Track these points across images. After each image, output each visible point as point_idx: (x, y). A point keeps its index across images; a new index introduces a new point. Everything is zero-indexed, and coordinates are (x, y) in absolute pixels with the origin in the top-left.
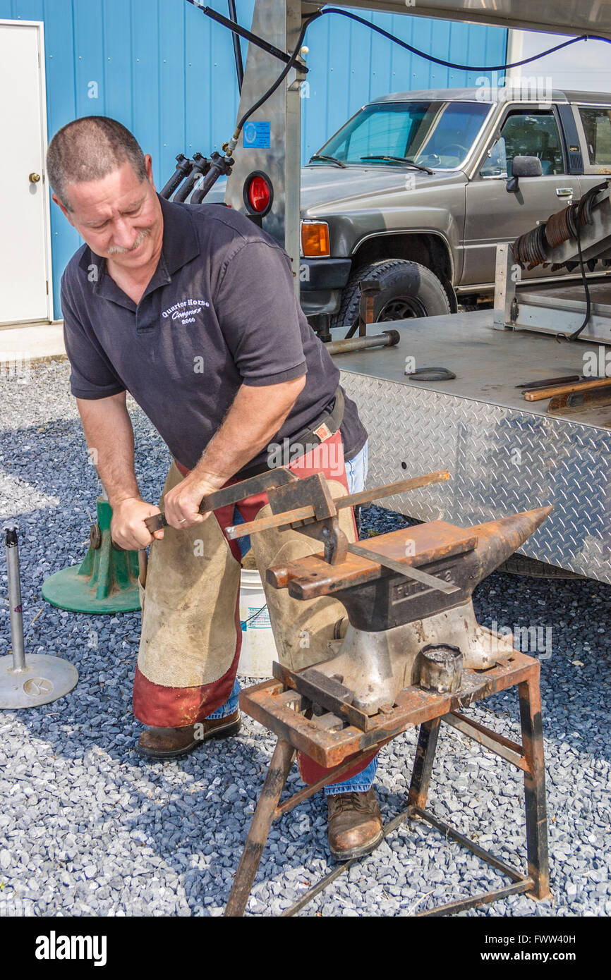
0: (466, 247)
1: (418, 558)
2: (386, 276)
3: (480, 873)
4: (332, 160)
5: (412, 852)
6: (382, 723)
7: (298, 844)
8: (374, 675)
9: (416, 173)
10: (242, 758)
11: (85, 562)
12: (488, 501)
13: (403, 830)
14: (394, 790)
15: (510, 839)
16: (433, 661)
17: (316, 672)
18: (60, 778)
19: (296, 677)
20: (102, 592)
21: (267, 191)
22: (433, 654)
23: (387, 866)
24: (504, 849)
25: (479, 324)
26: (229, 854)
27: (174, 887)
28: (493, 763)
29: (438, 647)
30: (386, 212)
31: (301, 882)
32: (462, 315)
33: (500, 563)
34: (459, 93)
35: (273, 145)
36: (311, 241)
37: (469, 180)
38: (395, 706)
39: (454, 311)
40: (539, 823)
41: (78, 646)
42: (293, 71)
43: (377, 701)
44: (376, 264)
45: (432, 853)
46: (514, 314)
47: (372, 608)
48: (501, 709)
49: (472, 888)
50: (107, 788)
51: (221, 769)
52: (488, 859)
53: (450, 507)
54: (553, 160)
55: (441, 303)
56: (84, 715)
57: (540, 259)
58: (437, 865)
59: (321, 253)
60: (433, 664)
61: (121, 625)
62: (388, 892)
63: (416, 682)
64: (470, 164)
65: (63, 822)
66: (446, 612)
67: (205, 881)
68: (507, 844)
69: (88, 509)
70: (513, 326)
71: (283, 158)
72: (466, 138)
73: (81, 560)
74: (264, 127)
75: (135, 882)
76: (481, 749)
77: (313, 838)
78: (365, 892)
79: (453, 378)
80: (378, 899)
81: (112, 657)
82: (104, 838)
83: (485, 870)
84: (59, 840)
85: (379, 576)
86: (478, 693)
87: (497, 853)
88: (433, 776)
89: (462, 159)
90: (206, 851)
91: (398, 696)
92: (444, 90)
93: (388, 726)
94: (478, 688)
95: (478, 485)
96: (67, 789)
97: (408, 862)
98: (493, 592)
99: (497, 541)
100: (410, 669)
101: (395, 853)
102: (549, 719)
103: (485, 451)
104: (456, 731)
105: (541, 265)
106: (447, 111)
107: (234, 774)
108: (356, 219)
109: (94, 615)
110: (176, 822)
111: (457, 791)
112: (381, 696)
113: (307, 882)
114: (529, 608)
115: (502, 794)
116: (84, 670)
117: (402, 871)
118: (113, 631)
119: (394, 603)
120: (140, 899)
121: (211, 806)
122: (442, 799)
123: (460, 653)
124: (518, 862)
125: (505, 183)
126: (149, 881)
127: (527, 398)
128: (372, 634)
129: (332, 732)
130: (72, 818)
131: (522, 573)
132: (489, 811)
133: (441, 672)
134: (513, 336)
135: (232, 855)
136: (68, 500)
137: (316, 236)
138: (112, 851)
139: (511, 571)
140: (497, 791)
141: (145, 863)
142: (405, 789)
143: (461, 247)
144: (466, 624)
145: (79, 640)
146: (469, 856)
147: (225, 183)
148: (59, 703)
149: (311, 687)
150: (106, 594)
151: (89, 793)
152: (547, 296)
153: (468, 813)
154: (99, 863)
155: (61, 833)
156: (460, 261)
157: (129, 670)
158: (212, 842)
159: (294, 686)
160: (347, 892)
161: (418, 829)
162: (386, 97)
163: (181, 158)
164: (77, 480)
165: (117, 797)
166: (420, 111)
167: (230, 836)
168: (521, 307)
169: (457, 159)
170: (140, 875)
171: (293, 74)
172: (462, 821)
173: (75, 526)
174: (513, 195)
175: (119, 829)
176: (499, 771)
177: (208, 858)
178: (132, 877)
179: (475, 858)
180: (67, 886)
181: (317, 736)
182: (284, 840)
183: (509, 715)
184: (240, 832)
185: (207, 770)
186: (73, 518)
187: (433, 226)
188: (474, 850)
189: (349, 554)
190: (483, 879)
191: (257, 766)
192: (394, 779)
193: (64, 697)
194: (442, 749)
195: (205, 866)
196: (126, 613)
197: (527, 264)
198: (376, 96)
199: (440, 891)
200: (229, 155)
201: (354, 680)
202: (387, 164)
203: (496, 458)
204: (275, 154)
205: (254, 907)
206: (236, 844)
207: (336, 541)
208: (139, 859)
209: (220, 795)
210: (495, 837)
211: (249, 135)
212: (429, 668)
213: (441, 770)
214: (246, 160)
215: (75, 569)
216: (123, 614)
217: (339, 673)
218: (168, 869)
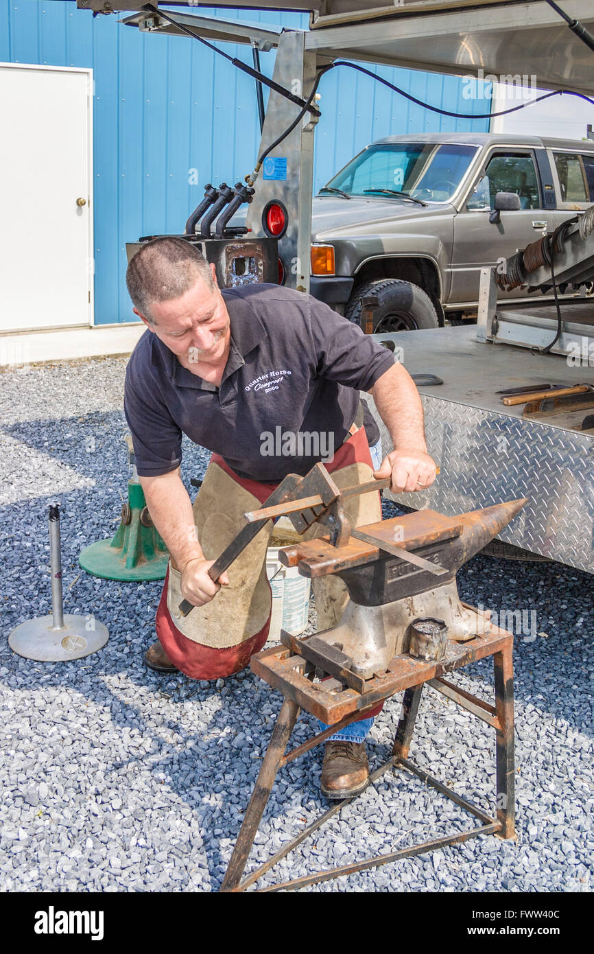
0: (453, 270)
1: (411, 543)
2: (383, 293)
3: (454, 815)
4: (339, 192)
5: (395, 795)
6: (377, 686)
7: (296, 785)
8: (371, 645)
9: (411, 205)
10: (249, 710)
11: (117, 536)
12: (469, 492)
13: (388, 776)
14: (381, 741)
15: (480, 786)
16: (422, 633)
17: (318, 640)
18: (92, 723)
19: (302, 644)
20: (131, 563)
21: (283, 217)
22: (421, 626)
23: (373, 807)
24: (475, 794)
25: (465, 336)
26: (236, 793)
27: (189, 819)
28: (468, 720)
29: (426, 621)
30: (384, 237)
31: (298, 819)
32: (448, 328)
33: (481, 548)
34: (449, 137)
35: (289, 178)
36: (319, 262)
37: (457, 212)
38: (388, 671)
39: (441, 325)
40: (508, 774)
41: (109, 609)
42: (308, 115)
43: (372, 667)
44: (375, 283)
45: (413, 797)
46: (495, 329)
47: (371, 586)
48: (476, 673)
49: (447, 828)
50: (132, 733)
51: (231, 719)
52: (462, 803)
53: (436, 496)
54: (529, 197)
55: (431, 318)
56: (113, 669)
57: (518, 282)
58: (417, 807)
59: (328, 272)
60: (421, 636)
61: (147, 592)
62: (374, 829)
63: (406, 650)
64: (458, 198)
65: (94, 761)
66: (434, 590)
67: (215, 816)
68: (478, 790)
69: (120, 490)
70: (494, 340)
71: (297, 189)
72: (455, 175)
73: (113, 534)
74: (281, 162)
75: (155, 814)
76: (457, 707)
77: (309, 780)
78: (354, 829)
79: (441, 383)
80: (365, 835)
81: (138, 619)
82: (129, 776)
83: (459, 813)
84: (90, 776)
85: (377, 558)
86: (460, 661)
87: (470, 798)
88: (415, 730)
89: (451, 194)
90: (216, 790)
91: (390, 663)
92: (437, 133)
93: (382, 689)
94: (460, 657)
95: (461, 477)
96: (98, 732)
97: (392, 804)
98: (470, 571)
99: (479, 529)
100: (401, 639)
101: (380, 796)
102: (517, 683)
103: (468, 448)
104: (435, 691)
105: (519, 287)
106: (438, 152)
107: (242, 724)
108: (358, 244)
109: (123, 582)
110: (191, 764)
111: (435, 743)
112: (377, 662)
113: (304, 818)
114: (502, 585)
115: (474, 747)
116: (113, 630)
117: (386, 811)
118: (139, 597)
119: (389, 582)
120: (159, 829)
121: (222, 751)
122: (423, 750)
123: (445, 626)
124: (487, 806)
125: (488, 215)
126: (167, 814)
127: (505, 403)
128: (368, 608)
129: (333, 693)
130: (101, 758)
131: (496, 555)
132: (463, 761)
133: (428, 642)
134: (494, 348)
135: (239, 793)
136: (103, 482)
137: (323, 258)
138: (135, 787)
139: (487, 553)
140: (471, 744)
141: (164, 798)
142: (391, 741)
143: (449, 270)
144: (450, 600)
145: (110, 604)
146: (445, 800)
147: (246, 209)
148: (92, 657)
149: (314, 653)
150: (134, 565)
151: (116, 737)
152: (524, 314)
153: (445, 762)
154: (124, 797)
155: (92, 770)
156: (448, 282)
157: (153, 631)
158: (222, 782)
159: (300, 652)
160: (339, 828)
161: (401, 775)
162: (385, 139)
163: (209, 187)
164: (111, 464)
165: (141, 740)
166: (416, 152)
167: (238, 778)
168: (501, 323)
169: (447, 193)
170: (160, 808)
171: (308, 116)
172: (439, 770)
173: (108, 505)
174: (495, 226)
175: (142, 768)
176: (472, 727)
177: (218, 796)
178: (152, 810)
179: (450, 801)
180: (96, 815)
181: (320, 696)
182: (284, 782)
183: (482, 678)
184: (246, 774)
185: (219, 719)
186: (107, 497)
187: (425, 251)
188: (448, 795)
189: (351, 539)
190: (457, 820)
191: (262, 717)
192: (381, 732)
193: (96, 653)
194: (424, 707)
195: (215, 802)
196: (151, 581)
197: (506, 286)
198: (378, 138)
199: (419, 829)
200: (251, 186)
201: (353, 648)
202: (386, 196)
203: (477, 454)
204: (290, 186)
205: (257, 839)
206: (242, 785)
207: (340, 527)
208: (159, 795)
209: (229, 741)
210: (468, 784)
211: (269, 168)
212: (418, 639)
213: (422, 725)
214: (265, 190)
215: (108, 542)
216: (148, 582)
217: (340, 642)
218: (183, 804)
